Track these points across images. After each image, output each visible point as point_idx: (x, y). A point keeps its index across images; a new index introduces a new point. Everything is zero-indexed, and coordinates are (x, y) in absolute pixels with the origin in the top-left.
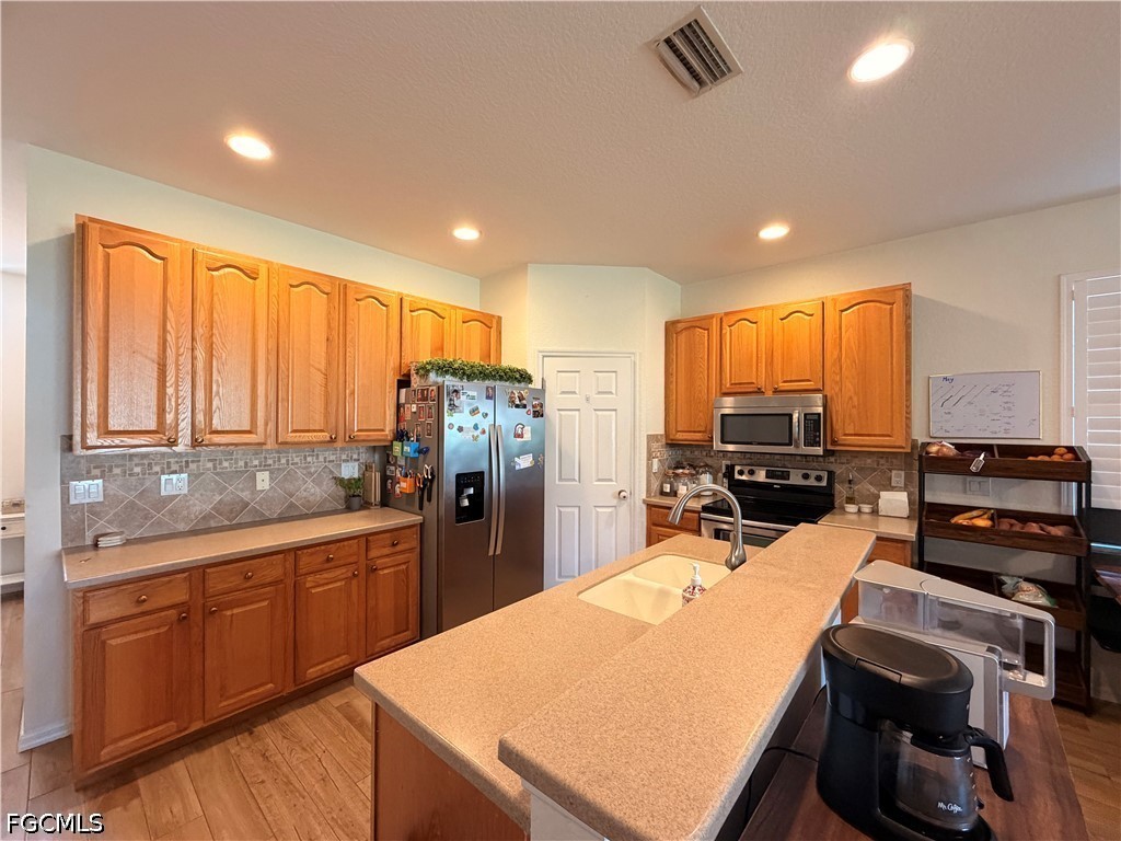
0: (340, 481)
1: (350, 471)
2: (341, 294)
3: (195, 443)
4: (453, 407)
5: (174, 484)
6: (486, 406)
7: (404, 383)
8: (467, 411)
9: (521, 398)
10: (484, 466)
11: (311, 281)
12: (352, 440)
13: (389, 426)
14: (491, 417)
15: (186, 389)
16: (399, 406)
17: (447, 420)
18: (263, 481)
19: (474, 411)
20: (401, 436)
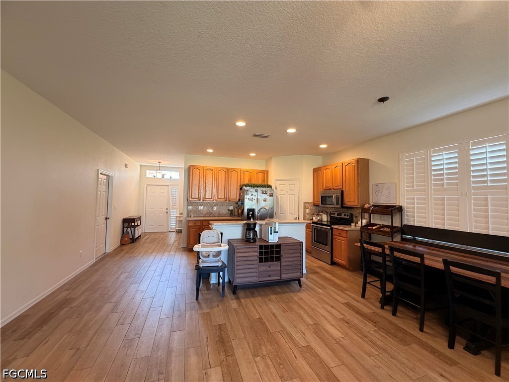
0: (229, 210)
1: (231, 208)
2: (228, 171)
3: (203, 200)
4: (247, 194)
5: (201, 208)
6: (255, 194)
7: (241, 189)
8: (250, 195)
9: (266, 192)
10: (254, 207)
11: (222, 169)
12: (229, 201)
13: (238, 198)
14: (257, 196)
15: (202, 191)
16: (240, 194)
17: (245, 197)
18: (215, 208)
19: (252, 195)
20: (239, 200)
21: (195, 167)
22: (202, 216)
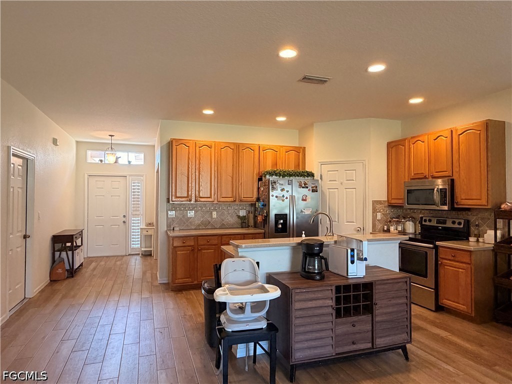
0: (239, 217)
1: (242, 213)
2: (238, 148)
3: (196, 201)
4: (273, 188)
5: (191, 214)
6: (288, 188)
7: (260, 179)
8: (279, 190)
9: (305, 184)
10: (287, 212)
11: (228, 145)
12: (241, 201)
13: (255, 196)
14: (290, 192)
15: (194, 183)
16: (258, 188)
17: (271, 193)
18: (215, 215)
19: (283, 190)
20: (258, 199)
21: (180, 142)
22: (193, 227)
